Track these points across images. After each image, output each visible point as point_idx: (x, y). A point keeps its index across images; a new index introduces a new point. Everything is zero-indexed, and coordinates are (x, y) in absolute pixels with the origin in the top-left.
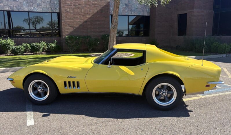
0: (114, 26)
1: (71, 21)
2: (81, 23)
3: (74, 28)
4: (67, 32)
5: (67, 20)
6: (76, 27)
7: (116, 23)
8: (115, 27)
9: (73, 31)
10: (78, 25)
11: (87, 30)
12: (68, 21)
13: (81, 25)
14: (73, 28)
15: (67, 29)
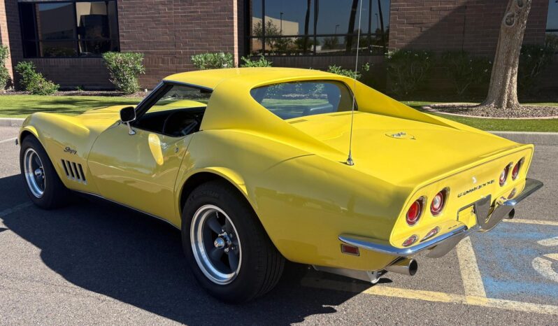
0: (513, 16)
1: (415, 9)
2: (446, 13)
3: (424, 29)
4: (402, 40)
5: (404, 5)
6: (430, 25)
7: (521, 6)
8: (516, 19)
9: (419, 38)
10: (435, 20)
11: (464, 33)
12: (407, 10)
13: (445, 19)
14: (421, 27)
15: (402, 31)
